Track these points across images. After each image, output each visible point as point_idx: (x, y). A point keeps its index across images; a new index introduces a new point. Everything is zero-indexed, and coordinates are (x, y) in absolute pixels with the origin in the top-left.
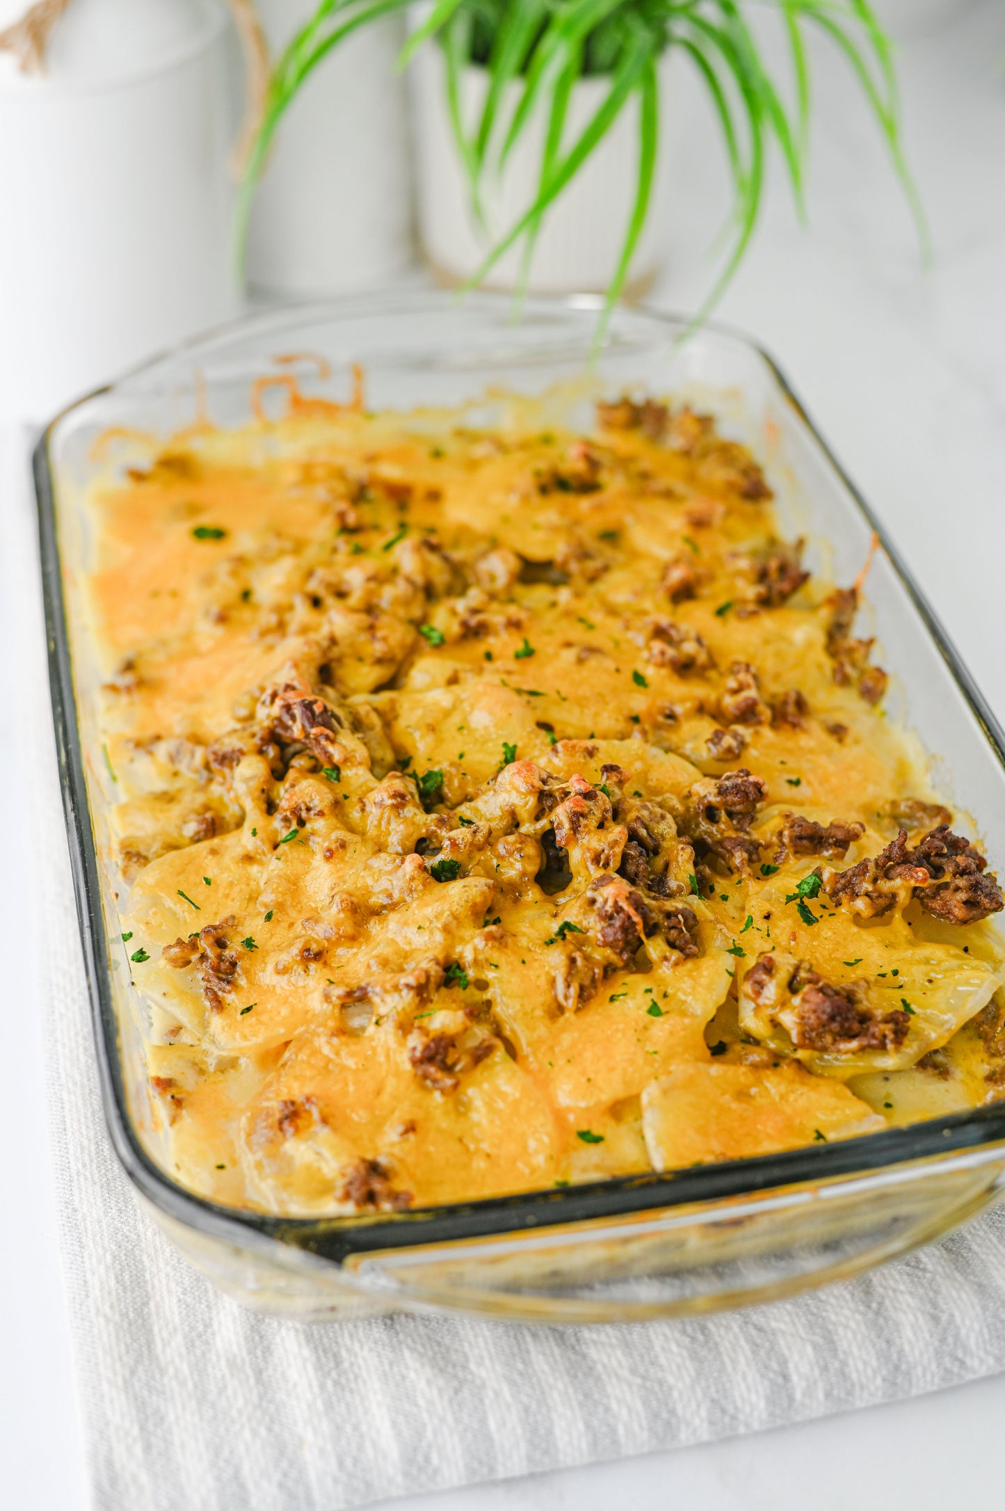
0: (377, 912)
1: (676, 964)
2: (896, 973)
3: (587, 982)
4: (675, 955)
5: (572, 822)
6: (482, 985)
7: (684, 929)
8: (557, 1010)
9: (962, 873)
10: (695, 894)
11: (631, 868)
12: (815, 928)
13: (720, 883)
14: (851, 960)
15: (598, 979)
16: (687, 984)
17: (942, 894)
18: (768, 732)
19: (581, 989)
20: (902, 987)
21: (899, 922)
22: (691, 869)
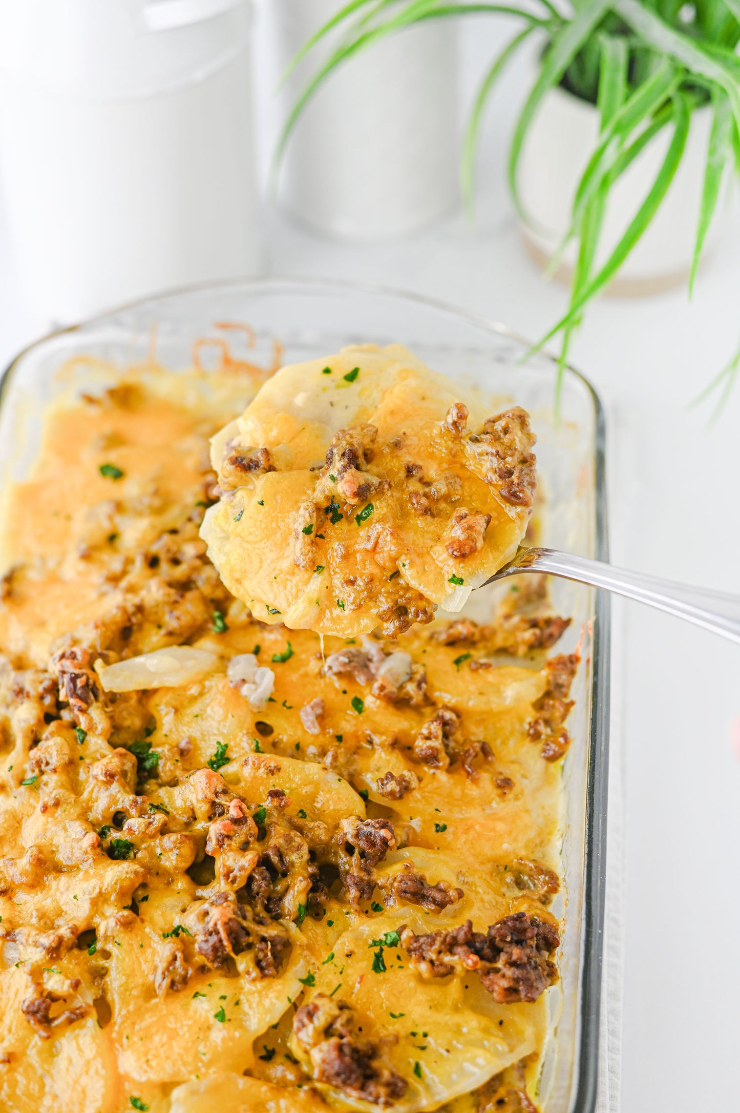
0: (58, 869)
1: (254, 980)
2: (425, 1035)
3: (177, 978)
4: (255, 973)
5: (218, 840)
6: (107, 955)
7: (269, 954)
8: (149, 993)
9: (512, 964)
10: (298, 921)
11: (255, 887)
12: (381, 976)
13: (334, 910)
14: (397, 1013)
15: (191, 977)
16: (255, 999)
17: (491, 976)
18: (443, 777)
19: (173, 983)
20: (423, 1048)
21: (455, 986)
22: (302, 899)
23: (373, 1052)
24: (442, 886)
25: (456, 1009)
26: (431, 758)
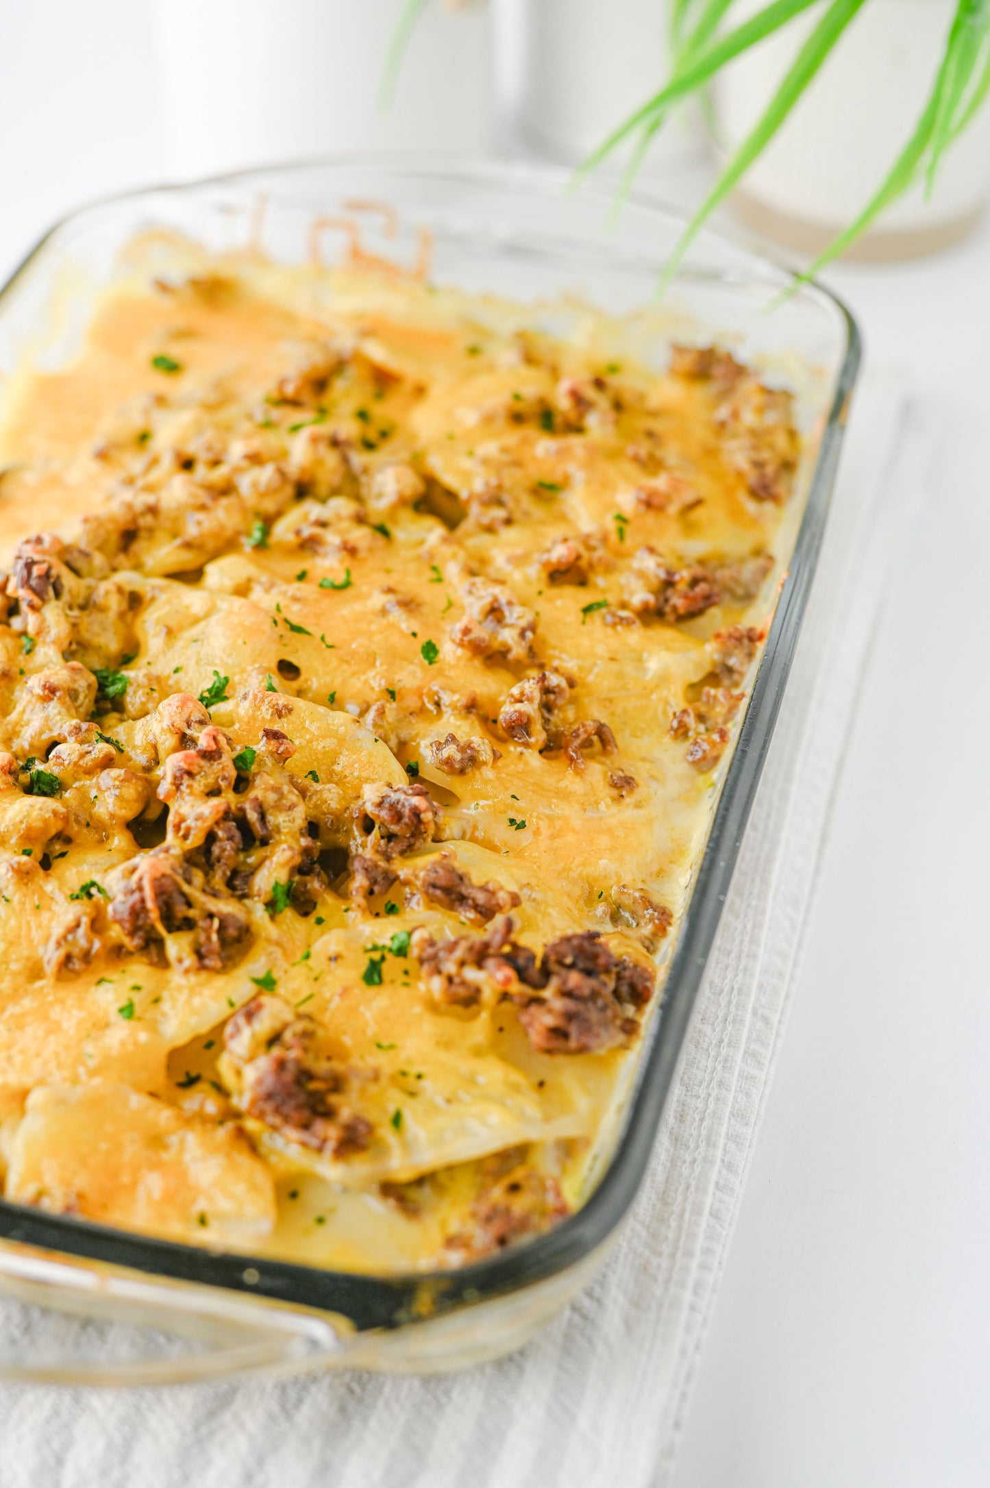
1: (187, 971)
2: (419, 1077)
3: (76, 952)
4: (190, 961)
5: (175, 778)
7: (214, 937)
8: (35, 973)
9: (567, 994)
10: (271, 905)
11: (216, 850)
12: (372, 991)
13: (328, 904)
14: (385, 1043)
15: (97, 955)
16: (184, 996)
17: (534, 1009)
18: (534, 759)
19: (68, 958)
20: (412, 1094)
21: (480, 1027)
22: (282, 876)
23: (337, 1084)
24: (491, 887)
25: (478, 1052)
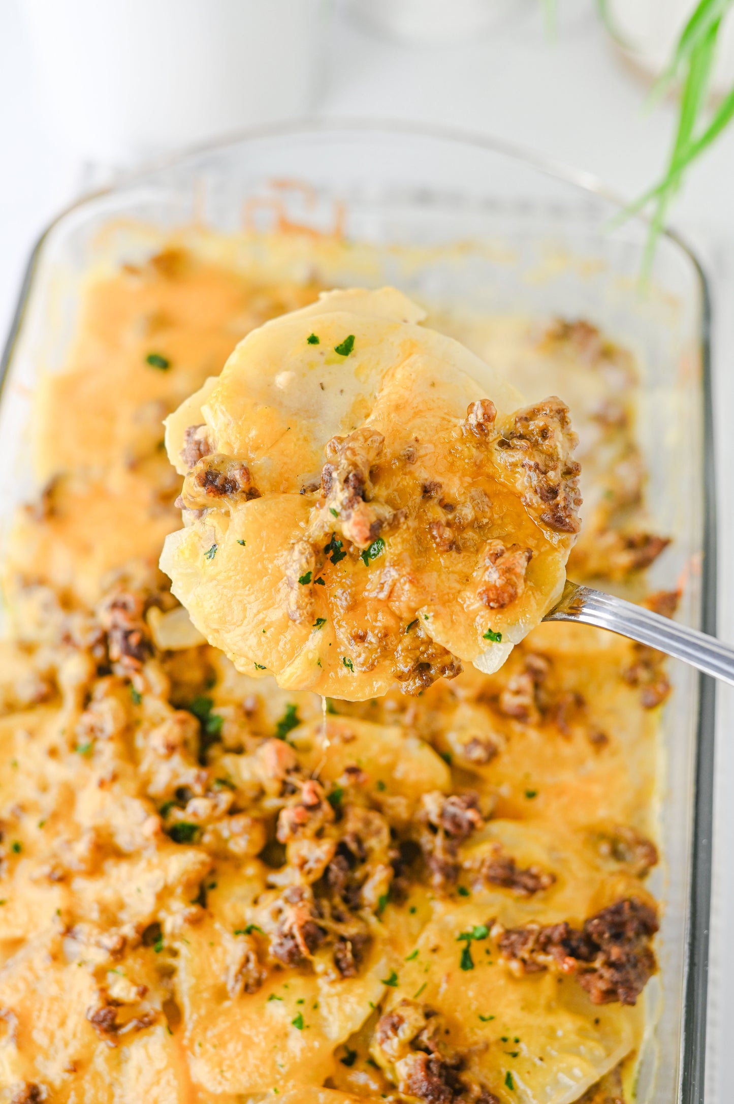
0: (119, 854)
1: (333, 982)
2: (517, 1041)
3: (251, 981)
4: (334, 975)
5: (291, 828)
6: (174, 953)
7: (349, 954)
8: (221, 994)
9: (610, 964)
10: (378, 913)
11: (332, 877)
12: (469, 974)
13: (417, 895)
14: (487, 1015)
15: (267, 979)
16: (335, 1002)
17: (588, 977)
18: (534, 735)
19: (246, 988)
20: (515, 1055)
21: (548, 983)
22: (383, 890)
23: (462, 1064)
24: (534, 870)
25: (549, 1009)
26: (521, 715)
